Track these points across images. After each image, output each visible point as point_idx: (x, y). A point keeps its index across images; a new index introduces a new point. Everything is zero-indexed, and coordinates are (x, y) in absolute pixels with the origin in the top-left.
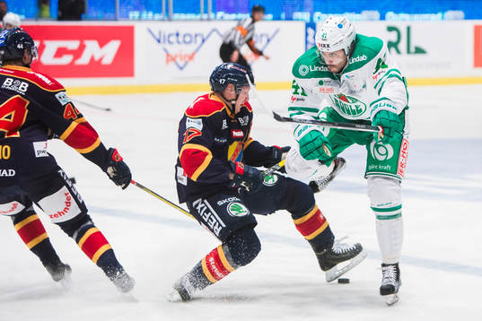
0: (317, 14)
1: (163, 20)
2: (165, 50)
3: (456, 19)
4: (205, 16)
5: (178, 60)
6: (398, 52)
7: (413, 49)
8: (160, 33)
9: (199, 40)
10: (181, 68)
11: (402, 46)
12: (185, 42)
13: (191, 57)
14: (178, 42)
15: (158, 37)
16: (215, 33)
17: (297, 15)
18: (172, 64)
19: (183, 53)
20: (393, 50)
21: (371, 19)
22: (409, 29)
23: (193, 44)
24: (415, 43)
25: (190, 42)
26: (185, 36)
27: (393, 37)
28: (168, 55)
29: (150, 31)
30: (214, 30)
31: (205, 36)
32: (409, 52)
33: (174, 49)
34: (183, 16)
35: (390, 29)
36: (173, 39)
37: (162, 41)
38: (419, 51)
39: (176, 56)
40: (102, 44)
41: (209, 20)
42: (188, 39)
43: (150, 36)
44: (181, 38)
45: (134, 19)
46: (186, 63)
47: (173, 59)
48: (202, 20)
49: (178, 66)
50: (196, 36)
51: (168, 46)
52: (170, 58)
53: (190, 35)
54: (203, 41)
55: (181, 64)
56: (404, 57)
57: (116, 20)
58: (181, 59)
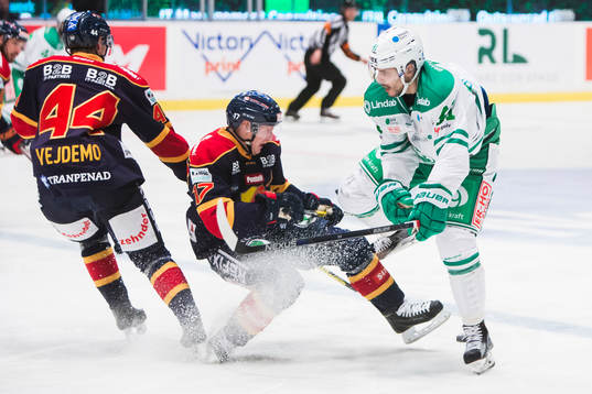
0: (393, 13)
1: (202, 20)
2: (205, 57)
3: (564, 20)
4: (254, 15)
5: (220, 69)
6: (493, 61)
7: (510, 58)
8: (198, 36)
9: (246, 45)
10: (224, 80)
11: (498, 53)
12: (228, 47)
13: (236, 66)
14: (220, 47)
15: (195, 40)
16: (265, 36)
17: (367, 14)
18: (212, 74)
19: (227, 61)
20: (486, 58)
21: (459, 20)
22: (505, 32)
23: (239, 49)
24: (513, 49)
25: (235, 48)
26: (228, 40)
27: (486, 42)
28: (207, 63)
29: (185, 33)
30: (264, 33)
31: (253, 41)
32: (505, 61)
33: (215, 56)
34: (226, 15)
35: (483, 32)
36: (214, 43)
37: (200, 45)
38: (518, 59)
39: (218, 64)
40: (126, 50)
41: (258, 20)
42: (232, 44)
43: (186, 39)
44: (223, 43)
45: (165, 19)
46: (230, 74)
47: (214, 68)
48: (249, 20)
49: (220, 76)
50: (242, 39)
51: (207, 52)
52: (210, 67)
53: (235, 39)
54: (251, 46)
55: (224, 74)
56: (500, 67)
57: (143, 19)
58: (224, 68)
